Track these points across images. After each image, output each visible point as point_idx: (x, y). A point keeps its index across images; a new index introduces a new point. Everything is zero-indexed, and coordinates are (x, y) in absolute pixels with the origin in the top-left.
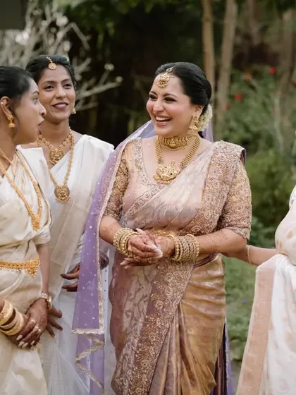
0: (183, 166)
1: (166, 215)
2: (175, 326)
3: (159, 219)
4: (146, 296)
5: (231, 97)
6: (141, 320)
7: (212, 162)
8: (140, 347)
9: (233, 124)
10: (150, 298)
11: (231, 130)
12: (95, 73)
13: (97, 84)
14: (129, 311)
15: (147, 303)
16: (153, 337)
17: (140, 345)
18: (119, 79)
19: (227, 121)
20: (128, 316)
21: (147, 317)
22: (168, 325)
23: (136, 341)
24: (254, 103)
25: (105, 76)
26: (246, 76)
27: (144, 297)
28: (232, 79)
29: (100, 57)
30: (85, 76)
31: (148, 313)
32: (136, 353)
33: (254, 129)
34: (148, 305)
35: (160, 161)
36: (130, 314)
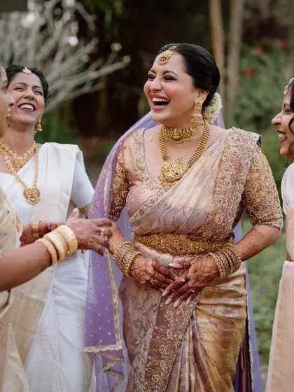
0: (191, 164)
1: (173, 221)
2: (189, 335)
3: (165, 225)
4: (156, 305)
5: (242, 73)
6: (150, 331)
7: (224, 158)
8: (150, 361)
9: (245, 101)
10: (160, 307)
11: (243, 107)
12: (102, 53)
13: (104, 64)
14: (138, 321)
15: (156, 313)
16: (164, 350)
17: (150, 357)
18: (127, 59)
19: (238, 97)
20: (136, 326)
21: (156, 328)
22: (181, 336)
23: (146, 354)
24: (265, 78)
25: (112, 57)
26: (256, 52)
27: (153, 306)
28: (243, 55)
29: (108, 37)
30: (93, 57)
31: (157, 324)
32: (146, 367)
33: (266, 105)
34: (158, 315)
35: (165, 158)
36: (139, 324)
